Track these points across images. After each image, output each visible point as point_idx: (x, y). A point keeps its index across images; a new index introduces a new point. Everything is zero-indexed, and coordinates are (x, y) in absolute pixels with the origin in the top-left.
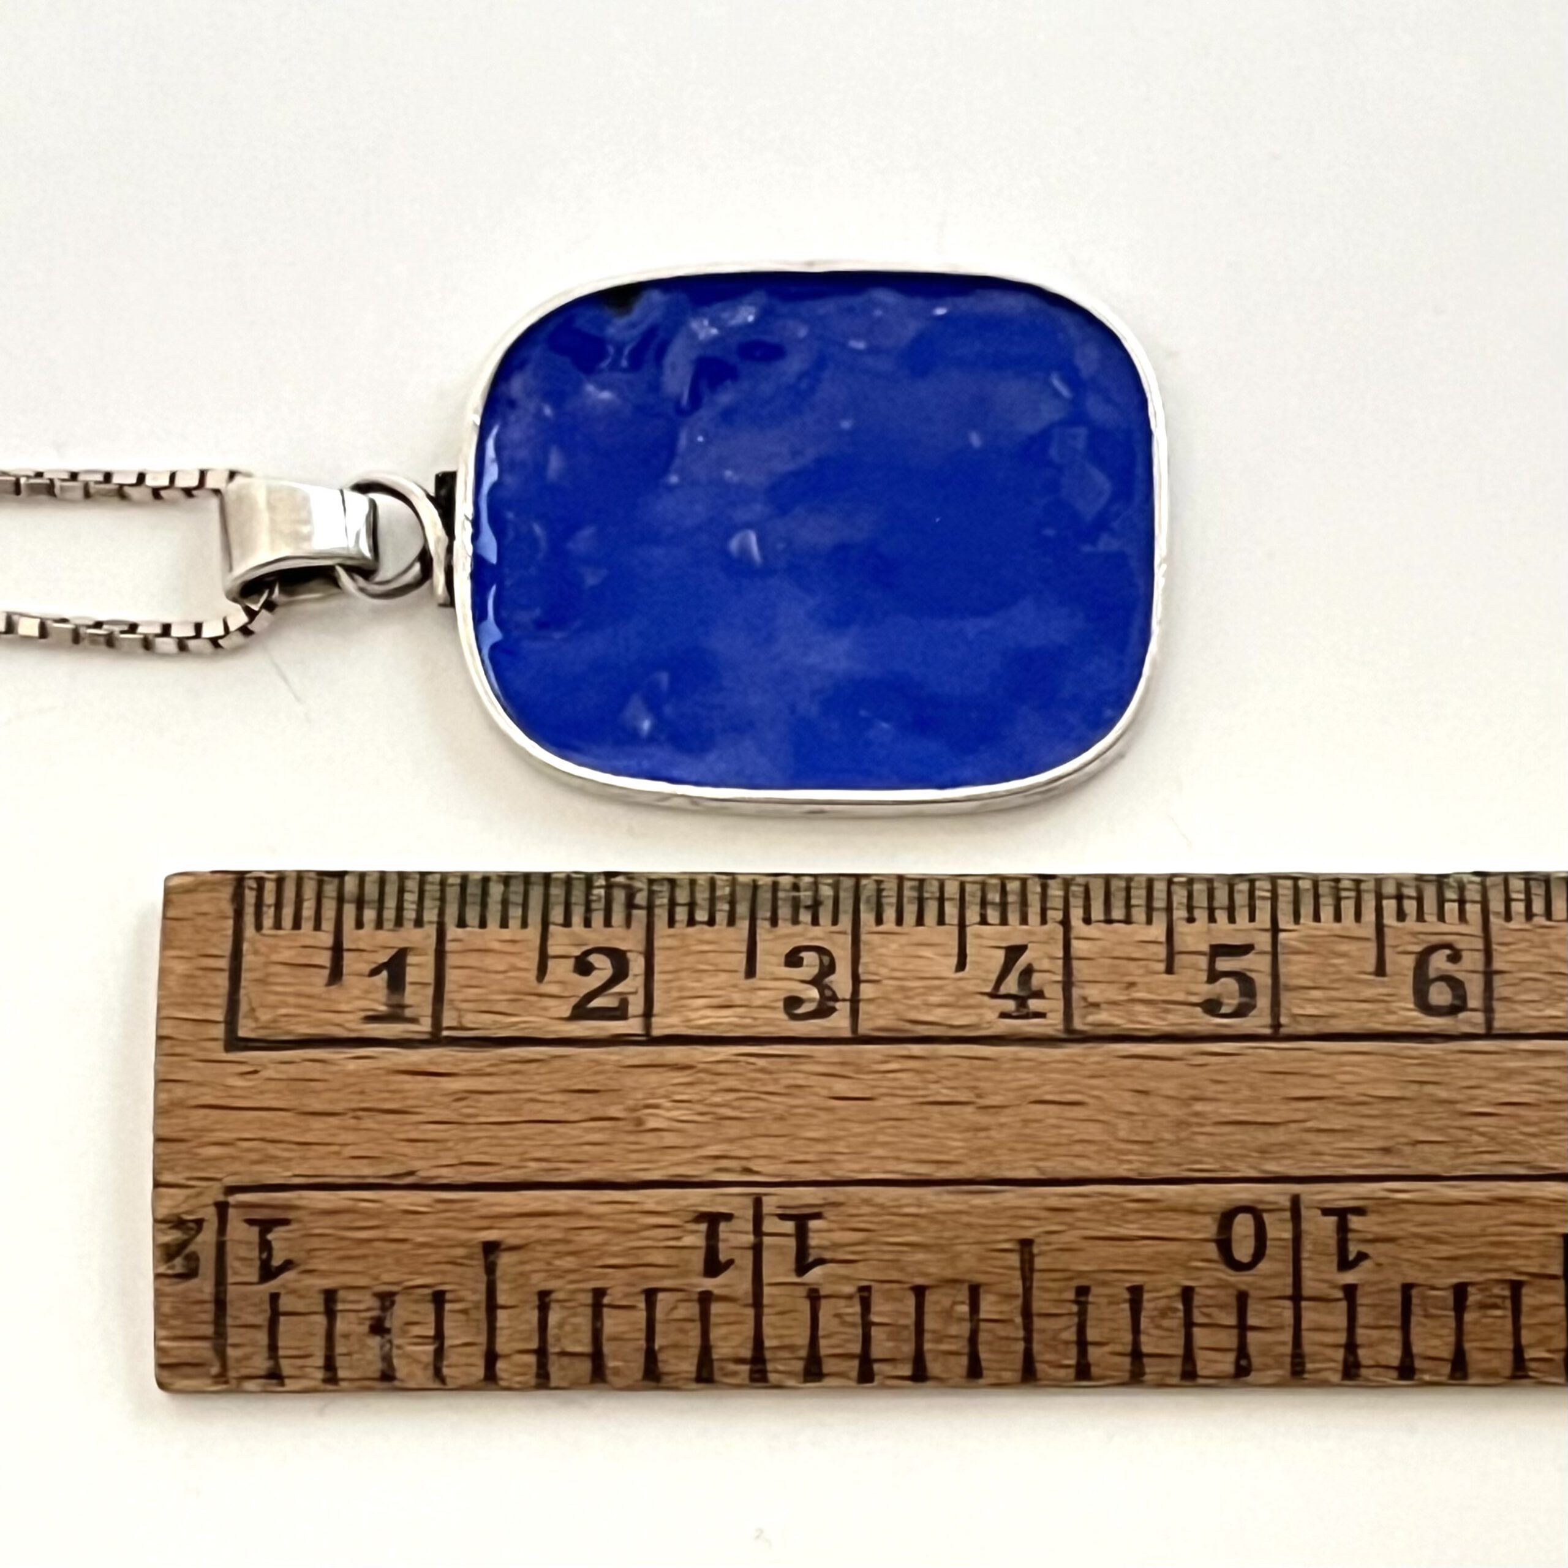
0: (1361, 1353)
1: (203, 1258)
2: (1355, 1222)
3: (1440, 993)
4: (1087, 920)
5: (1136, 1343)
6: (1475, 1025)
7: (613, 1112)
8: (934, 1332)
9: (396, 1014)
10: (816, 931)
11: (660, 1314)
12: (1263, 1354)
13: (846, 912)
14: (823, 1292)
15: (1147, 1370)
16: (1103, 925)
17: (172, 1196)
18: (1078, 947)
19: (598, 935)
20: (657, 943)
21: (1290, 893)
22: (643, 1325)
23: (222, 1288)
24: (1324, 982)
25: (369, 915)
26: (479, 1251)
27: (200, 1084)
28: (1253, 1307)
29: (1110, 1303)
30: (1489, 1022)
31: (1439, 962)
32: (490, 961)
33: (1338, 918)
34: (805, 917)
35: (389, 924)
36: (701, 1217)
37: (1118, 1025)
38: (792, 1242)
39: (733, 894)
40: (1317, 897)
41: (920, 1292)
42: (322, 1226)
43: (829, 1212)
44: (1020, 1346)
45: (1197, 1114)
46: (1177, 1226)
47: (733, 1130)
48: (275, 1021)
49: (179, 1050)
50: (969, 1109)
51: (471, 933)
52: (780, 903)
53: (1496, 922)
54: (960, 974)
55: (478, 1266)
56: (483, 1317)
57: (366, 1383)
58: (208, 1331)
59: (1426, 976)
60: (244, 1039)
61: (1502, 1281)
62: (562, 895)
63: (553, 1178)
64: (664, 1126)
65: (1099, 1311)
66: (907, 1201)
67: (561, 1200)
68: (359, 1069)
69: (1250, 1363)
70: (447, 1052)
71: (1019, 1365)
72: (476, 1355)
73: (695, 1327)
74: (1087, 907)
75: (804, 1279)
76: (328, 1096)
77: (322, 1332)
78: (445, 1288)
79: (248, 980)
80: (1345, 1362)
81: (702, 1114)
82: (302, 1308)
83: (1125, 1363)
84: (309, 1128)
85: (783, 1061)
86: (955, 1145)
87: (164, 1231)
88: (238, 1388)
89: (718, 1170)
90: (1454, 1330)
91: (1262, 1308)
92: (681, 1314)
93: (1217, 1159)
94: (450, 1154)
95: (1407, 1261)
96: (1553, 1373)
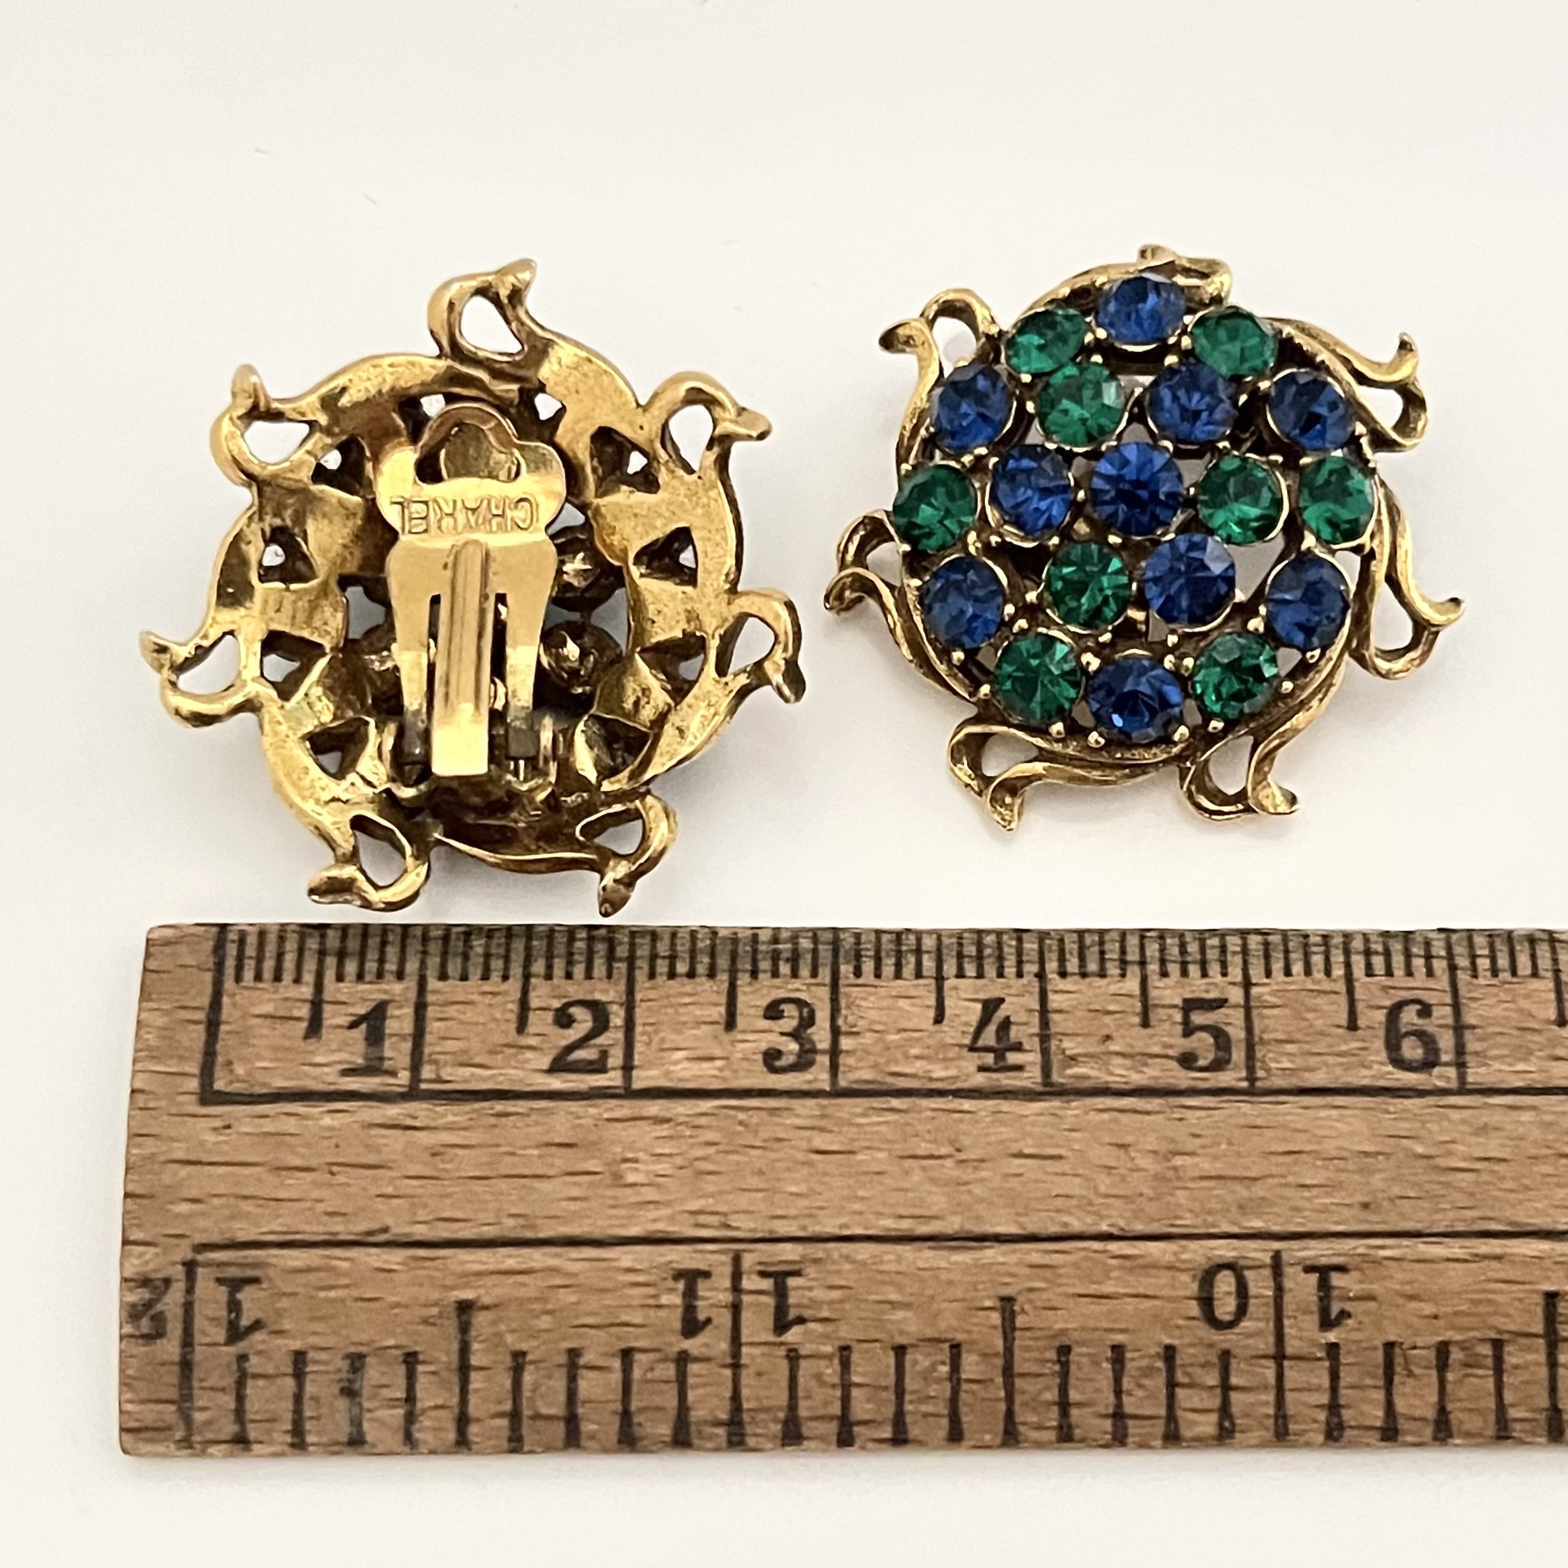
0: (1347, 1415)
1: (169, 1315)
2: (1336, 1279)
3: (1413, 1048)
4: (1063, 974)
5: (1119, 1404)
6: (1448, 1079)
7: (590, 1165)
8: (913, 1392)
9: (373, 1067)
10: (796, 984)
11: (637, 1374)
12: (1247, 1415)
13: (824, 965)
14: (803, 1352)
15: (1131, 1431)
16: (1077, 978)
17: (141, 1255)
18: (1055, 1001)
19: (576, 990)
20: (638, 996)
21: (1261, 947)
22: (620, 1388)
23: (189, 1349)
24: (1299, 1036)
25: (351, 967)
26: (452, 1312)
27: (173, 1139)
28: (1234, 1363)
29: (1093, 1364)
30: (1462, 1077)
31: (1409, 1017)
32: (470, 1015)
33: (1308, 972)
34: (785, 969)
35: (368, 978)
36: (679, 1275)
37: (1096, 1079)
38: (770, 1301)
39: (713, 947)
40: (1287, 952)
41: (900, 1351)
42: (294, 1284)
43: (808, 1269)
44: (1003, 1407)
45: (1175, 1169)
46: (1160, 1284)
47: (710, 1185)
48: (248, 1074)
49: (151, 1105)
50: (949, 1163)
51: (452, 986)
52: (760, 956)
53: (1463, 977)
54: (937, 1027)
55: (451, 1326)
56: (455, 1379)
57: (336, 1448)
58: (173, 1394)
59: (1397, 1030)
60: (219, 1092)
61: (1484, 1340)
62: (544, 948)
63: (529, 1234)
64: (645, 1181)
65: (1079, 1369)
66: (887, 1257)
67: (537, 1257)
68: (336, 1123)
69: (1233, 1424)
70: (425, 1105)
71: (1000, 1427)
72: (447, 1419)
73: (672, 1391)
74: (1062, 960)
75: (783, 1339)
76: (303, 1150)
77: (290, 1394)
78: (418, 1349)
79: (228, 1033)
80: (1328, 1423)
81: (681, 1168)
82: (270, 1370)
83: (1108, 1424)
84: (283, 1185)
85: (764, 1113)
86: (935, 1199)
87: (130, 1290)
88: (203, 1454)
89: (698, 1225)
90: (1436, 1390)
91: (1245, 1367)
92: (658, 1374)
93: (1197, 1215)
94: (424, 1211)
95: (1389, 1319)
96: (1536, 1434)
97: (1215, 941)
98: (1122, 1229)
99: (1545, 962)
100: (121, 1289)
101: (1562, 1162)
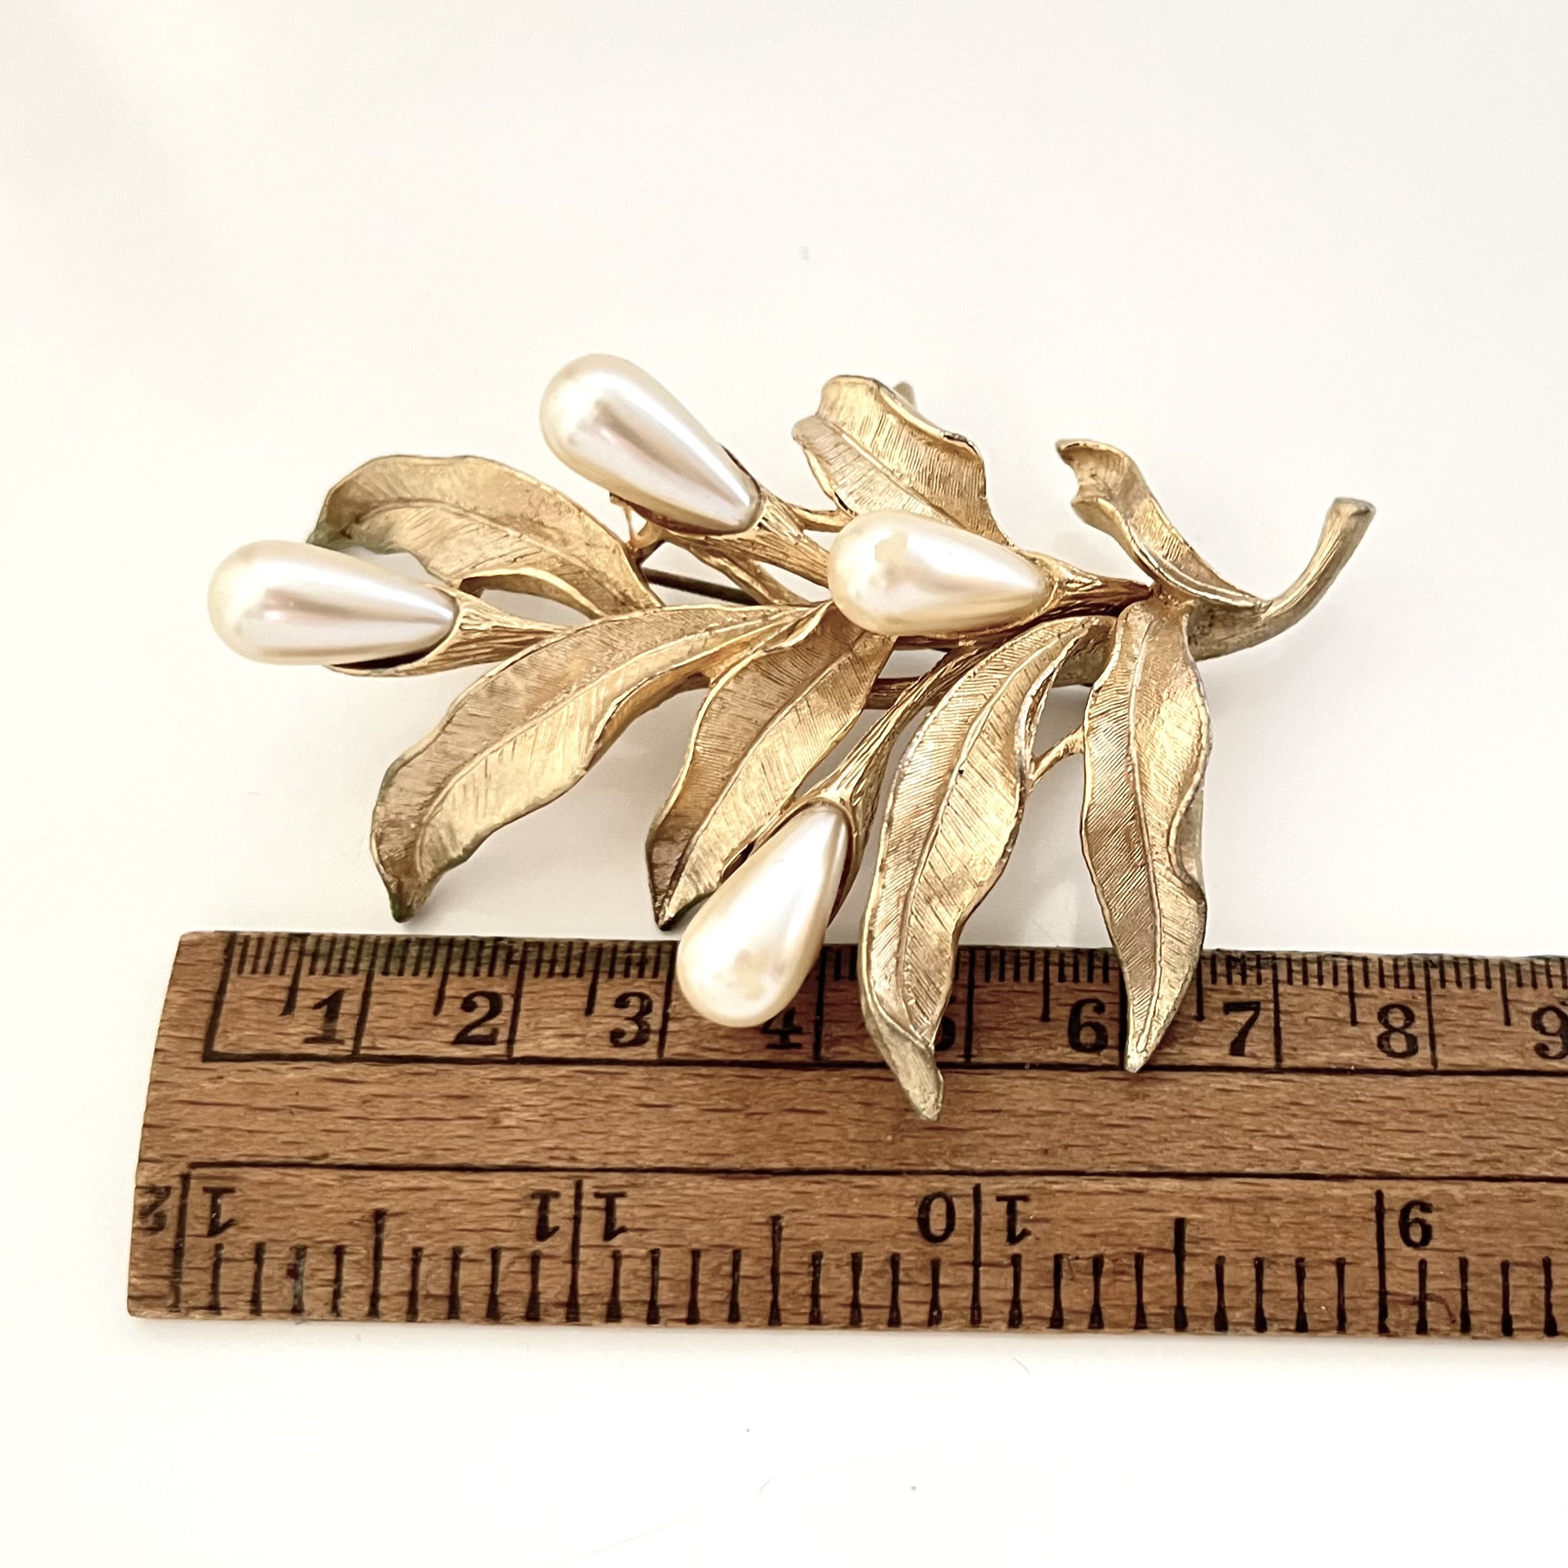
0: (1025, 1308)
1: (168, 1214)
2: (1020, 1206)
3: (1088, 1035)
4: (837, 977)
5: (856, 1297)
6: (1112, 1059)
7: (477, 1112)
8: (704, 1284)
9: (328, 1037)
10: (640, 982)
11: (502, 1266)
12: (950, 1307)
13: (663, 968)
14: (625, 1252)
15: (865, 1317)
16: (848, 980)
17: (150, 1169)
18: (829, 997)
19: (480, 984)
20: (525, 989)
21: (984, 959)
22: (489, 1276)
23: (181, 1239)
24: (1005, 1025)
25: (321, 964)
26: (369, 1218)
27: (181, 1086)
28: (942, 1267)
29: (838, 1266)
31: (1087, 1012)
32: (402, 1000)
33: (1017, 978)
34: (634, 971)
35: (333, 971)
36: (535, 1195)
37: (853, 1054)
38: (601, 1215)
39: (584, 954)
40: (1002, 963)
41: (696, 1254)
42: (258, 1193)
43: (630, 1192)
44: (769, 1298)
46: (890, 1208)
47: (564, 1128)
48: (240, 1041)
49: (169, 1060)
50: (739, 1115)
51: (391, 980)
52: (617, 962)
55: (369, 1227)
56: (371, 1266)
57: (283, 1315)
58: (168, 1272)
59: (1078, 1022)
60: (217, 1053)
61: (1130, 1254)
62: (461, 953)
63: (430, 1162)
64: (516, 1125)
65: (829, 1270)
66: (689, 1185)
67: (433, 1180)
68: (297, 1077)
69: (940, 1313)
70: (362, 1066)
71: (767, 1312)
72: (365, 1296)
73: (527, 1278)
74: (838, 967)
75: (610, 1243)
76: (272, 1096)
77: (252, 1274)
78: (344, 1243)
79: (226, 1010)
80: (1011, 1312)
81: (543, 1116)
82: (238, 1256)
83: (847, 1312)
84: (255, 1121)
85: (606, 1077)
86: (728, 1142)
87: (142, 1195)
88: (187, 1316)
89: (552, 1158)
90: (1092, 1291)
91: (950, 1270)
92: (517, 1267)
93: (921, 1157)
94: (355, 1142)
95: (1059, 1236)
96: (1165, 1325)
98: (864, 1167)
100: (135, 1194)
101: (1193, 1121)
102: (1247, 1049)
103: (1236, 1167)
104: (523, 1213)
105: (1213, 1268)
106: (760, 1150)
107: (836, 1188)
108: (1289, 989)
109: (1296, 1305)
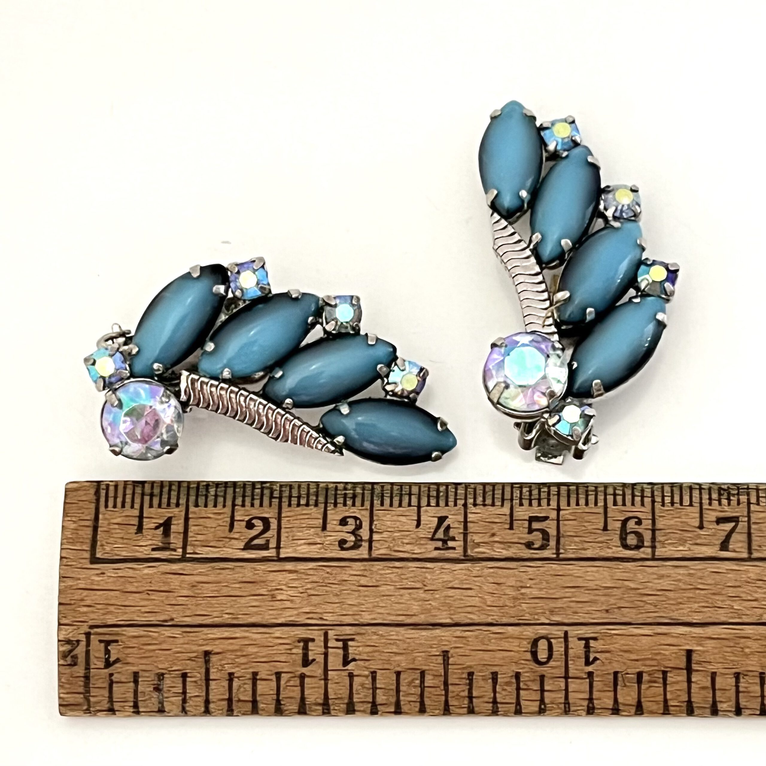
0: (595, 702)
1: (79, 656)
2: (592, 643)
3: (632, 539)
4: (475, 505)
5: (495, 698)
6: (648, 554)
7: (261, 591)
8: (405, 692)
9: (166, 547)
10: (353, 509)
11: (283, 682)
12: (552, 703)
13: (367, 500)
14: (355, 674)
15: (500, 710)
16: (481, 507)
17: (66, 630)
18: (471, 517)
19: (256, 512)
20: (283, 515)
21: (566, 492)
22: (275, 688)
23: (88, 671)
24: (581, 534)
25: (156, 501)
26: (201, 655)
27: (79, 579)
28: (546, 680)
29: (483, 680)
30: (653, 553)
31: (631, 525)
32: (208, 523)
33: (587, 504)
34: (349, 502)
35: (164, 505)
36: (300, 640)
37: (488, 553)
38: (341, 652)
39: (317, 492)
40: (578, 494)
41: (398, 674)
42: (133, 643)
43: (357, 638)
44: (443, 698)
45: (522, 594)
46: (513, 645)
47: (315, 600)
48: (112, 550)
49: (69, 563)
50: (422, 591)
51: (200, 510)
52: (338, 496)
53: (658, 506)
54: (417, 530)
55: (201, 662)
56: (204, 684)
57: (152, 714)
58: (81, 690)
59: (626, 530)
60: (99, 558)
61: (658, 671)
62: (242, 492)
63: (235, 622)
64: (285, 599)
65: (478, 683)
66: (393, 633)
67: (238, 632)
68: (150, 572)
69: (545, 706)
70: (188, 564)
71: (442, 707)
72: (201, 701)
73: (298, 690)
74: (475, 499)
75: (346, 668)
76: (136, 584)
77: (132, 691)
78: (188, 671)
79: (101, 531)
80: (588, 706)
81: (302, 593)
82: (123, 680)
83: (490, 706)
84: (127, 599)
85: (338, 569)
86: (414, 607)
87: (62, 645)
88: (95, 715)
89: (308, 618)
90: (637, 693)
91: (551, 682)
92: (292, 683)
93: (531, 615)
94: (190, 611)
95: (616, 661)
96: (681, 712)
97: (546, 489)
98: (497, 621)
99: (696, 499)
100: (58, 645)
101: (698, 591)
102: (731, 547)
103: (723, 619)
104: (294, 651)
105: (709, 678)
106: (434, 612)
107: (481, 634)
108: (757, 508)
109: (759, 700)
